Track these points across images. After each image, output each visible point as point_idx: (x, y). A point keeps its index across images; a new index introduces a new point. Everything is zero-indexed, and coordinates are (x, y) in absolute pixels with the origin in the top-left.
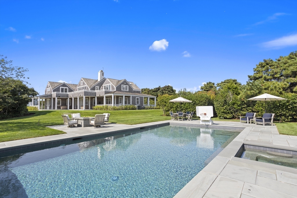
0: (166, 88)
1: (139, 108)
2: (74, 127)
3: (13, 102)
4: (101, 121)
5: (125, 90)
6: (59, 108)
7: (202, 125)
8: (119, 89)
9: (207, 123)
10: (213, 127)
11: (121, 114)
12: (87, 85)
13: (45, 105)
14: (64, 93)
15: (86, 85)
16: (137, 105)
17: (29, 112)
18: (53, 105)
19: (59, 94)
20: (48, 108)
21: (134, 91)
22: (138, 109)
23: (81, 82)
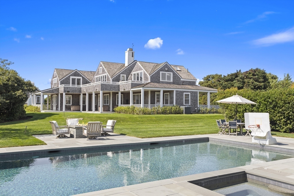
0: (250, 73)
1: (188, 111)
2: (65, 137)
3: (4, 102)
4: (96, 130)
5: (166, 81)
6: (68, 108)
7: (255, 144)
8: (155, 78)
9: (262, 142)
10: (271, 149)
11: (151, 120)
12: (108, 74)
13: (51, 104)
14: (76, 86)
15: (106, 73)
16: (184, 106)
17: (26, 114)
18: (60, 104)
19: (67, 88)
20: (54, 108)
21: (183, 82)
22: (185, 114)
23: (100, 68)
